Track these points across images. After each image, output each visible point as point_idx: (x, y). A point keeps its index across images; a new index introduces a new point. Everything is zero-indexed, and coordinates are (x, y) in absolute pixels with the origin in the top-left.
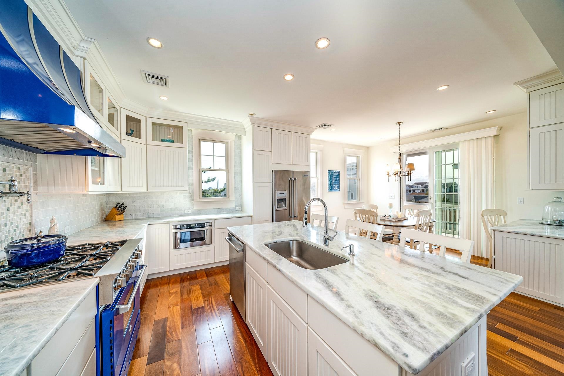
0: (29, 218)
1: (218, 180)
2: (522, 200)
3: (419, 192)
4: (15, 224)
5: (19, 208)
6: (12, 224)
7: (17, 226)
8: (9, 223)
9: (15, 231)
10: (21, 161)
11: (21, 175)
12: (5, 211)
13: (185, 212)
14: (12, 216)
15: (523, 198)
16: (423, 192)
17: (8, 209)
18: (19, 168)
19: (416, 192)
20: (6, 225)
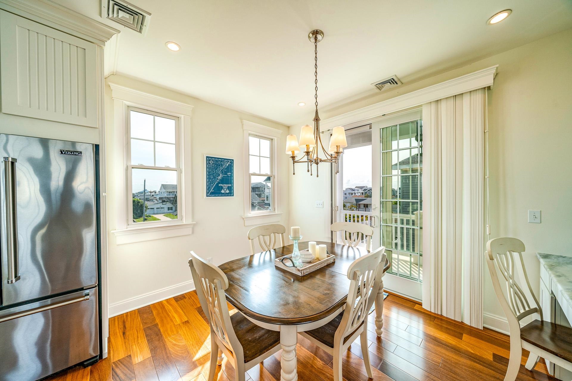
1: (145, 181)
2: (538, 215)
3: (360, 195)
15: (541, 211)
16: (362, 194)
19: (357, 194)
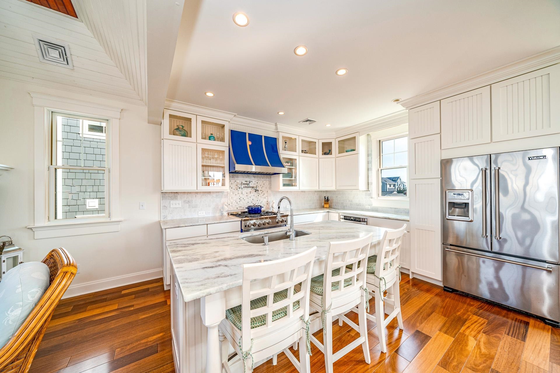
0: (267, 199)
4: (261, 201)
5: (263, 195)
6: (260, 200)
7: (262, 202)
8: (259, 200)
9: (261, 203)
10: (264, 179)
11: (264, 184)
12: (257, 196)
13: (366, 208)
14: (260, 198)
17: (258, 196)
18: (263, 182)
20: (257, 201)
